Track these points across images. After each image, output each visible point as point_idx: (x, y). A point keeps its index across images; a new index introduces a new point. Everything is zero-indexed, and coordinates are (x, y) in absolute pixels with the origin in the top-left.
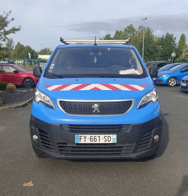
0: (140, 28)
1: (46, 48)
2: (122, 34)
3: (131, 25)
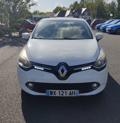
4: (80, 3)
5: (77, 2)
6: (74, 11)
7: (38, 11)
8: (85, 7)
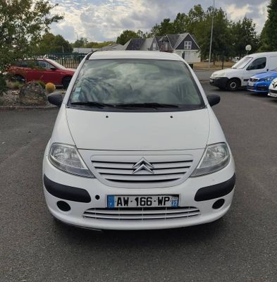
0: (210, 9)
1: (82, 38)
2: (185, 18)
3: (200, 5)
4: (176, 21)
5: (169, 20)
6: (161, 40)
7: (86, 39)
8: (185, 32)
